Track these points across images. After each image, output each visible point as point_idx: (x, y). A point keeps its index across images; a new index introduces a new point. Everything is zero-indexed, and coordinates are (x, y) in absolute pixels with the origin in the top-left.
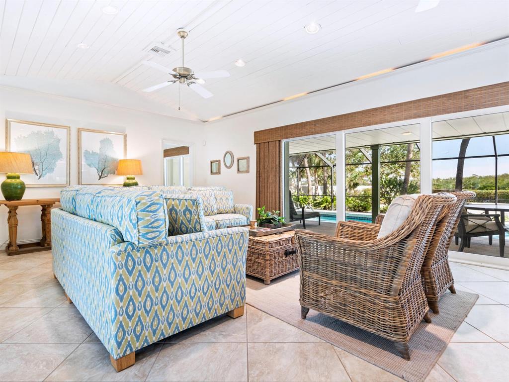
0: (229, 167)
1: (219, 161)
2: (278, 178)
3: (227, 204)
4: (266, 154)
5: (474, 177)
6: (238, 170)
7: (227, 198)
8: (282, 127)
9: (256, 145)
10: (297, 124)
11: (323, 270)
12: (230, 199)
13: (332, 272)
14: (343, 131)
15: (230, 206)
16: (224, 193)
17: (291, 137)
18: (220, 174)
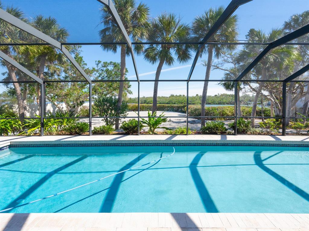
5: (144, 97)
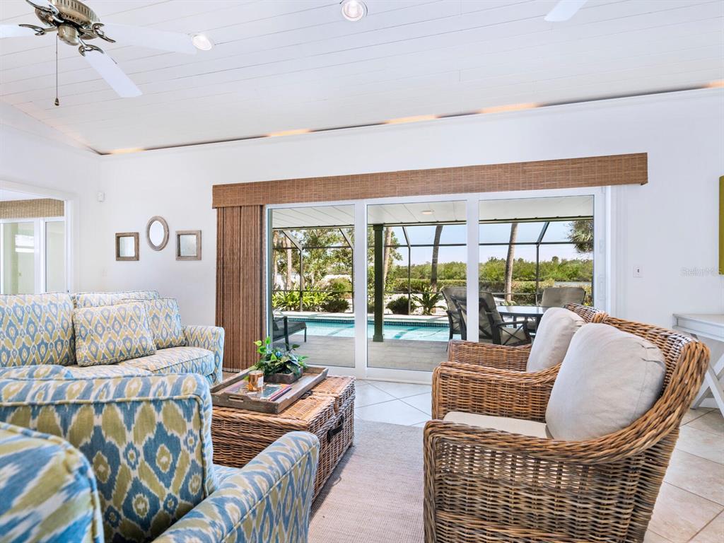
0: (161, 248)
1: (137, 236)
2: (259, 272)
3: (170, 325)
4: (236, 228)
6: (179, 255)
7: (167, 315)
8: (268, 183)
9: (216, 210)
10: (294, 180)
11: (484, 505)
12: (174, 317)
13: (506, 508)
14: (365, 200)
15: (176, 331)
16: (158, 305)
17: (283, 203)
18: (138, 260)
